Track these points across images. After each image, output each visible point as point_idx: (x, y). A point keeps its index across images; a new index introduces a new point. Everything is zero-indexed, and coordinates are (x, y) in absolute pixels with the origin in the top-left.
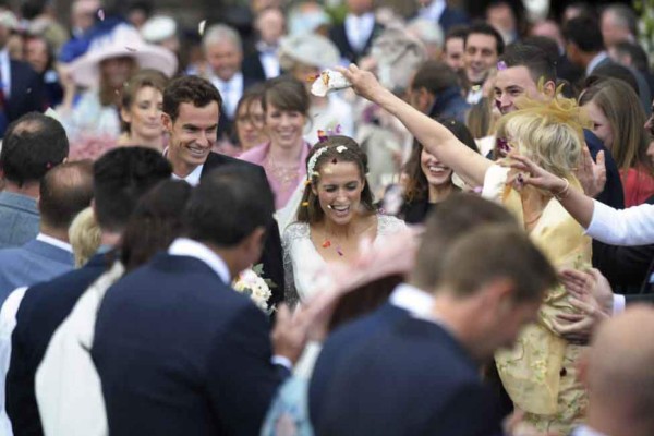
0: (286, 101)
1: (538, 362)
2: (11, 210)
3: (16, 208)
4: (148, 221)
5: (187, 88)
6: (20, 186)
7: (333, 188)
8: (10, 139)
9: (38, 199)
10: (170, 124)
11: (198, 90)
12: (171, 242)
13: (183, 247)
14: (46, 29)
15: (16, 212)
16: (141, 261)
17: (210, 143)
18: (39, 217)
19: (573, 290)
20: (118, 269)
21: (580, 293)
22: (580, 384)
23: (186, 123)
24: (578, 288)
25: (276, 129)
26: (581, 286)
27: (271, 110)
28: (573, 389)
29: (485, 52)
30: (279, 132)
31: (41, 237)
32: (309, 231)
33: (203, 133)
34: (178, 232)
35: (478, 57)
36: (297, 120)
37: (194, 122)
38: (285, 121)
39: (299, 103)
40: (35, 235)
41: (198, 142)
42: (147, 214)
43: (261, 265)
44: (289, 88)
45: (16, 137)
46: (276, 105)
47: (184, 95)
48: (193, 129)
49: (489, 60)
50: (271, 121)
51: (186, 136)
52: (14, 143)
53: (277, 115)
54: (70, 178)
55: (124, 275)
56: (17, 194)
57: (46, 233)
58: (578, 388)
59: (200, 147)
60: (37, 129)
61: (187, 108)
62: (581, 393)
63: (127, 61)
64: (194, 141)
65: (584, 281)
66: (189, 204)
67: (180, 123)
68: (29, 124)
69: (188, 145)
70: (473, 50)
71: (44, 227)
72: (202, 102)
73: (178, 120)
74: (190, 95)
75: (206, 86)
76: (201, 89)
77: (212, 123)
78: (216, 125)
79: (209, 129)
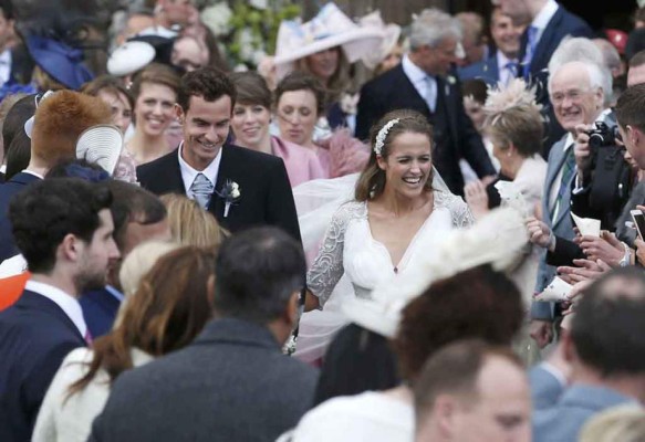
5: (197, 80)
10: (182, 115)
11: (208, 84)
23: (196, 116)
32: (366, 211)
33: (212, 128)
37: (203, 117)
41: (207, 136)
47: (195, 88)
48: (203, 123)
51: (195, 130)
61: (198, 101)
64: (204, 135)
67: (190, 116)
69: (198, 139)
72: (212, 96)
73: (189, 112)
74: (201, 89)
75: (217, 80)
76: (212, 82)
77: (222, 117)
78: (226, 121)
79: (220, 124)
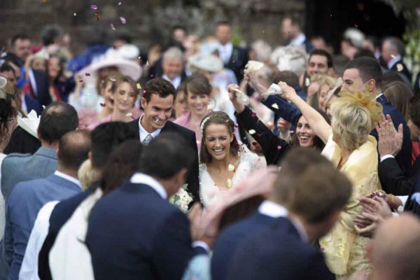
0: (198, 89)
1: (340, 245)
2: (44, 158)
3: (48, 157)
4: (116, 165)
5: (157, 86)
6: (50, 144)
7: (213, 139)
8: (45, 116)
9: (57, 150)
10: (146, 104)
11: (162, 88)
12: (131, 175)
13: (139, 178)
14: (58, 51)
15: (48, 159)
16: (112, 188)
17: (167, 117)
18: (57, 161)
19: (368, 209)
20: (99, 193)
21: (372, 211)
22: (366, 260)
23: (154, 105)
24: (370, 208)
25: (194, 105)
26: (372, 207)
27: (190, 95)
28: (362, 263)
29: (320, 65)
30: (195, 107)
31: (58, 173)
32: (206, 168)
33: (163, 112)
34: (135, 170)
35: (315, 68)
36: (206, 99)
37: (159, 106)
38: (199, 100)
39: (205, 90)
40: (54, 171)
41: (160, 116)
42: (116, 161)
43: (187, 185)
44: (200, 81)
45: (49, 115)
46: (193, 92)
47: (154, 90)
48: (157, 109)
49: (323, 70)
50: (190, 101)
51: (153, 113)
52: (47, 120)
53: (193, 97)
54: (77, 139)
55: (103, 196)
56: (49, 149)
57: (61, 171)
58: (366, 263)
59: (160, 120)
60: (60, 111)
61: (156, 97)
62: (367, 265)
63: (113, 68)
64: (157, 116)
65: (374, 205)
66: (143, 155)
67: (150, 105)
68: (57, 107)
69: (154, 118)
70: (313, 65)
71: (59, 167)
72: (164, 94)
73: (150, 103)
74: (158, 90)
75: (167, 86)
76: (164, 86)
77: (169, 107)
78: (171, 108)
79: (167, 110)
